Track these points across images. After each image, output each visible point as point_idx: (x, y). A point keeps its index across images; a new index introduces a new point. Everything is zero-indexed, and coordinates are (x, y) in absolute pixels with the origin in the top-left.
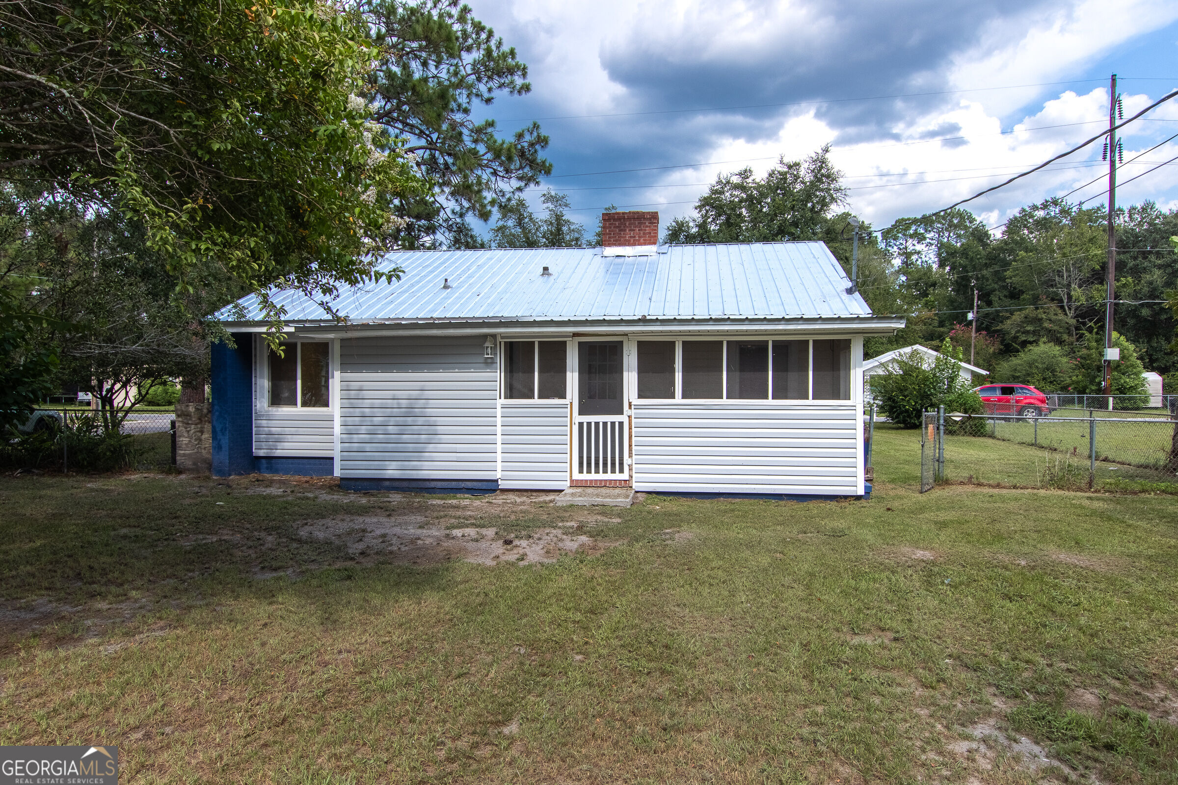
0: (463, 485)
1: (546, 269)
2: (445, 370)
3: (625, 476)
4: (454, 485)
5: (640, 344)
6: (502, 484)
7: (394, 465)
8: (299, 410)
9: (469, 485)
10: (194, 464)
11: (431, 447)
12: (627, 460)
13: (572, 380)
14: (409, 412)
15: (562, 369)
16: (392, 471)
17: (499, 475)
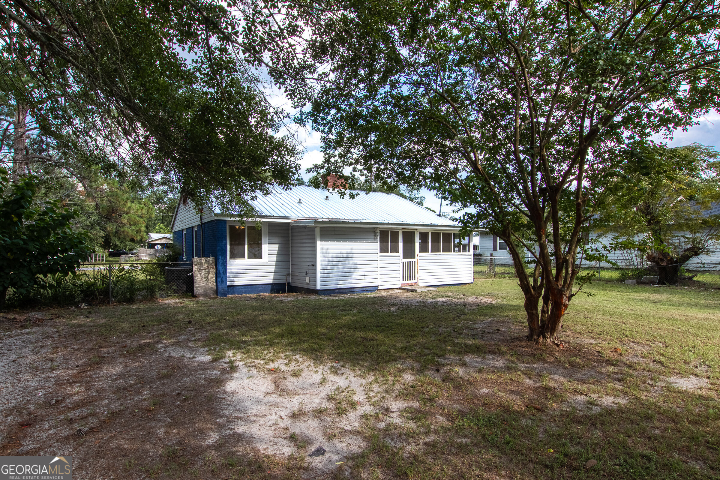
0: (365, 289)
1: (327, 197)
2: (361, 241)
3: (416, 281)
4: (362, 289)
5: (420, 233)
6: (380, 288)
7: (341, 282)
8: (246, 261)
9: (368, 289)
10: (205, 291)
11: (355, 274)
12: (416, 275)
13: (401, 245)
14: (347, 259)
15: (397, 242)
16: (341, 285)
17: (379, 284)
